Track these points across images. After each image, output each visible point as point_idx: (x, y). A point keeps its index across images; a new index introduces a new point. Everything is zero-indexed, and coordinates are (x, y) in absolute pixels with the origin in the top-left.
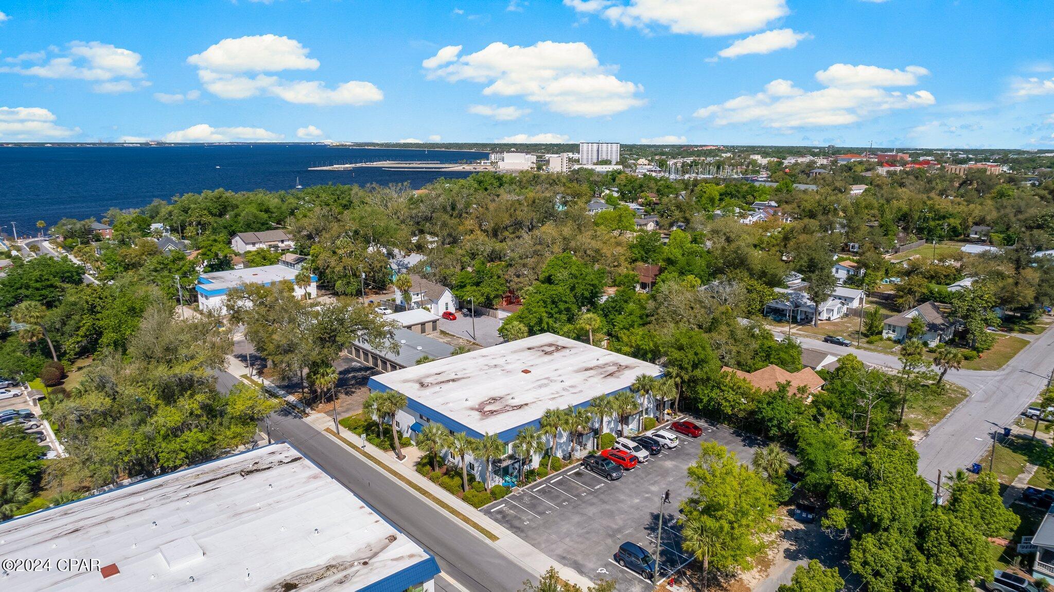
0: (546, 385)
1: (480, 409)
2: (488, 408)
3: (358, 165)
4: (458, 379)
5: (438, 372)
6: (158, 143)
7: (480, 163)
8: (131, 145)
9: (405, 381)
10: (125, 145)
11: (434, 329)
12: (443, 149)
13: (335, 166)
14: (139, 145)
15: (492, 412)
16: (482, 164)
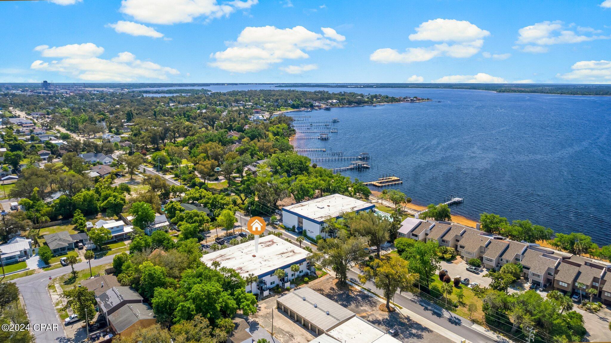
0: (249, 251)
1: (273, 243)
2: (271, 243)
4: (280, 254)
5: (289, 258)
9: (300, 253)
15: (270, 242)
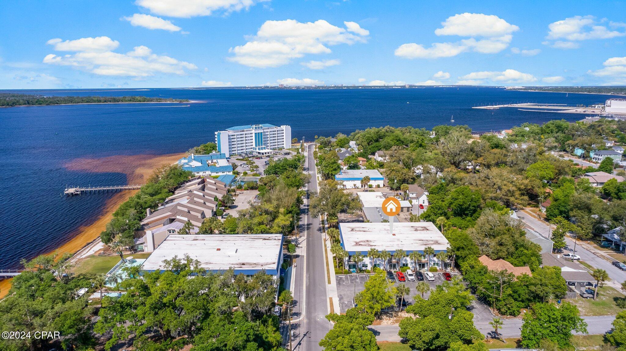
3: (506, 106)
6: (410, 86)
7: (595, 107)
8: (396, 87)
9: (349, 228)
10: (394, 87)
11: (408, 211)
12: (586, 93)
13: (488, 106)
14: (400, 87)
16: (596, 107)
